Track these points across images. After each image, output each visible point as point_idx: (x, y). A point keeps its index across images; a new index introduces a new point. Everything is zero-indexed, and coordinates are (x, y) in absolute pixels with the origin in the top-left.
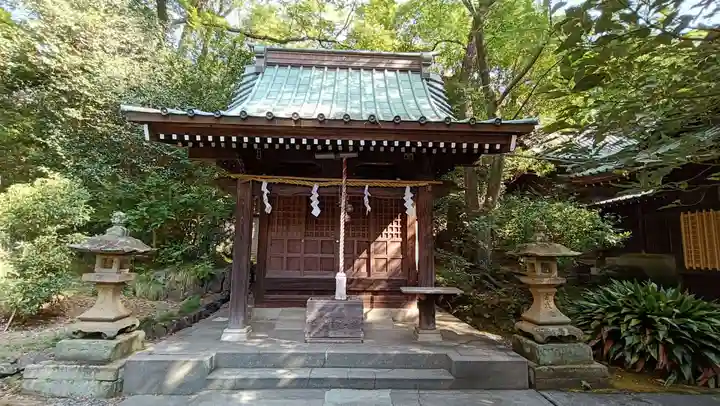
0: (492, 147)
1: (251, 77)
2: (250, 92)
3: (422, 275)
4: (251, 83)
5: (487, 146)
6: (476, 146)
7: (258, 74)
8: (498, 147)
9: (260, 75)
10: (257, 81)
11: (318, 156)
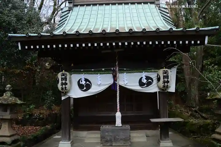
0: (196, 42)
1: (66, 13)
2: (66, 20)
3: (162, 112)
4: (67, 16)
5: (193, 42)
6: (187, 42)
7: (70, 11)
8: (199, 42)
9: (71, 11)
10: (69, 15)
11: (103, 52)
